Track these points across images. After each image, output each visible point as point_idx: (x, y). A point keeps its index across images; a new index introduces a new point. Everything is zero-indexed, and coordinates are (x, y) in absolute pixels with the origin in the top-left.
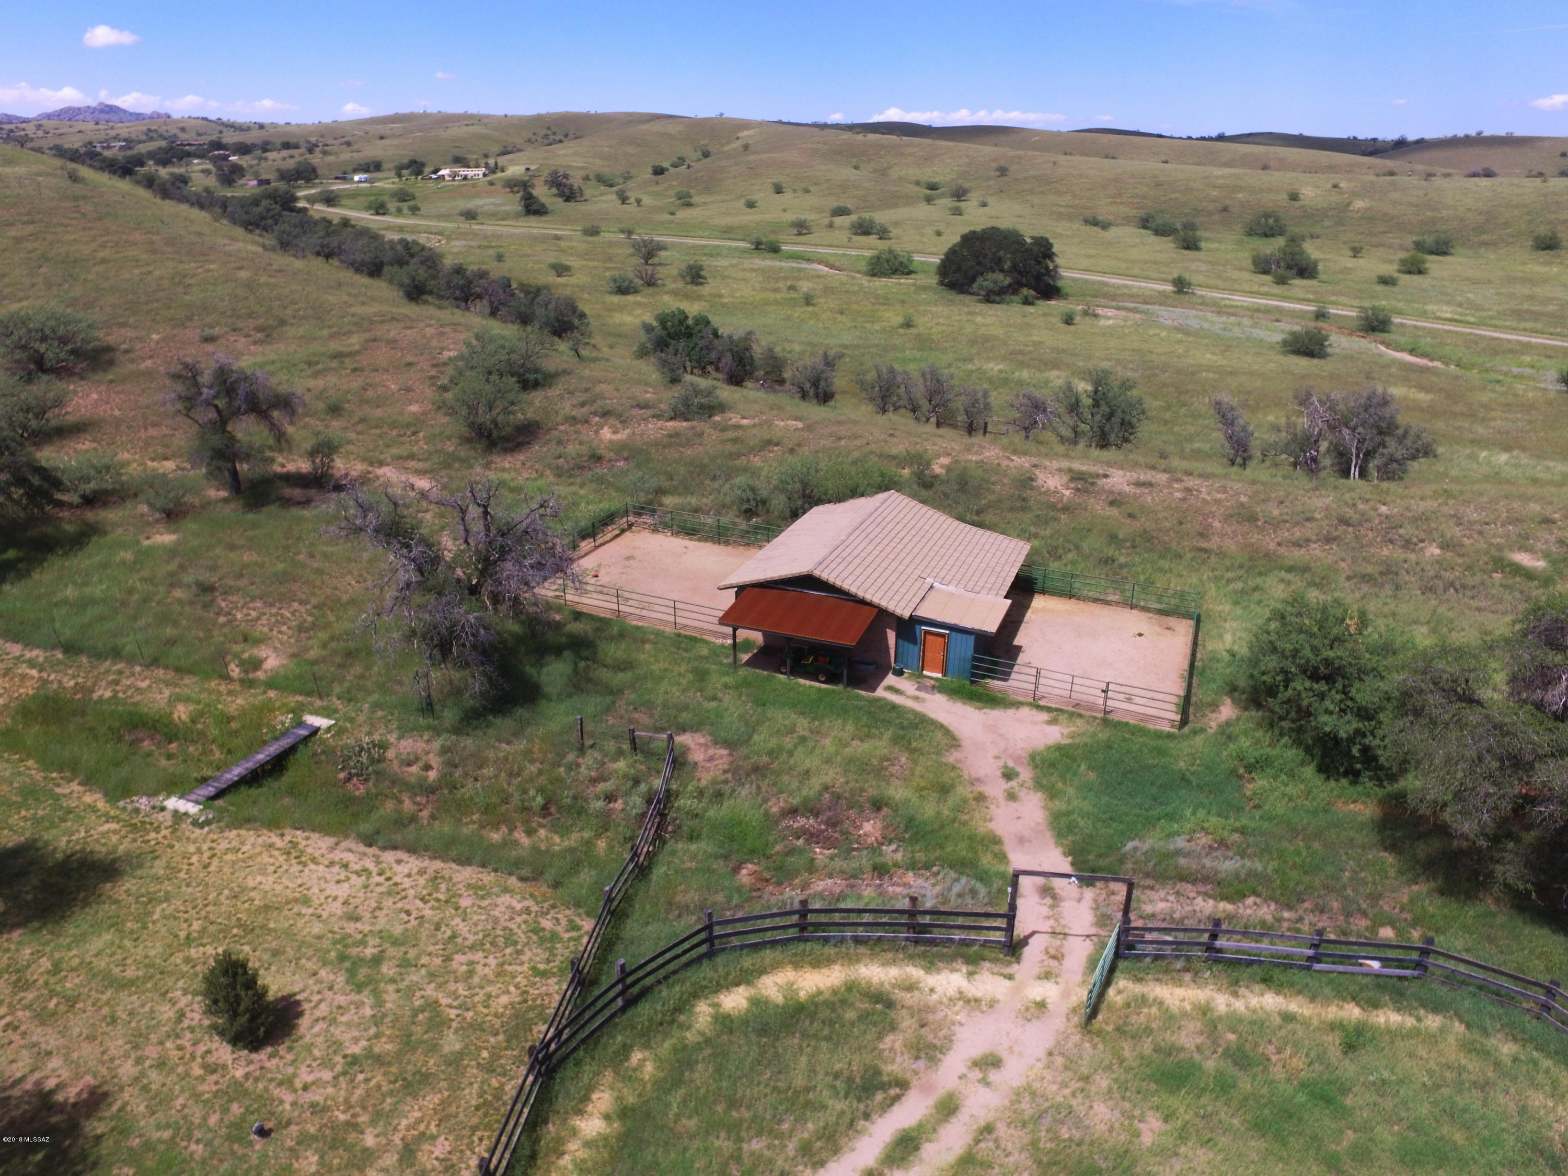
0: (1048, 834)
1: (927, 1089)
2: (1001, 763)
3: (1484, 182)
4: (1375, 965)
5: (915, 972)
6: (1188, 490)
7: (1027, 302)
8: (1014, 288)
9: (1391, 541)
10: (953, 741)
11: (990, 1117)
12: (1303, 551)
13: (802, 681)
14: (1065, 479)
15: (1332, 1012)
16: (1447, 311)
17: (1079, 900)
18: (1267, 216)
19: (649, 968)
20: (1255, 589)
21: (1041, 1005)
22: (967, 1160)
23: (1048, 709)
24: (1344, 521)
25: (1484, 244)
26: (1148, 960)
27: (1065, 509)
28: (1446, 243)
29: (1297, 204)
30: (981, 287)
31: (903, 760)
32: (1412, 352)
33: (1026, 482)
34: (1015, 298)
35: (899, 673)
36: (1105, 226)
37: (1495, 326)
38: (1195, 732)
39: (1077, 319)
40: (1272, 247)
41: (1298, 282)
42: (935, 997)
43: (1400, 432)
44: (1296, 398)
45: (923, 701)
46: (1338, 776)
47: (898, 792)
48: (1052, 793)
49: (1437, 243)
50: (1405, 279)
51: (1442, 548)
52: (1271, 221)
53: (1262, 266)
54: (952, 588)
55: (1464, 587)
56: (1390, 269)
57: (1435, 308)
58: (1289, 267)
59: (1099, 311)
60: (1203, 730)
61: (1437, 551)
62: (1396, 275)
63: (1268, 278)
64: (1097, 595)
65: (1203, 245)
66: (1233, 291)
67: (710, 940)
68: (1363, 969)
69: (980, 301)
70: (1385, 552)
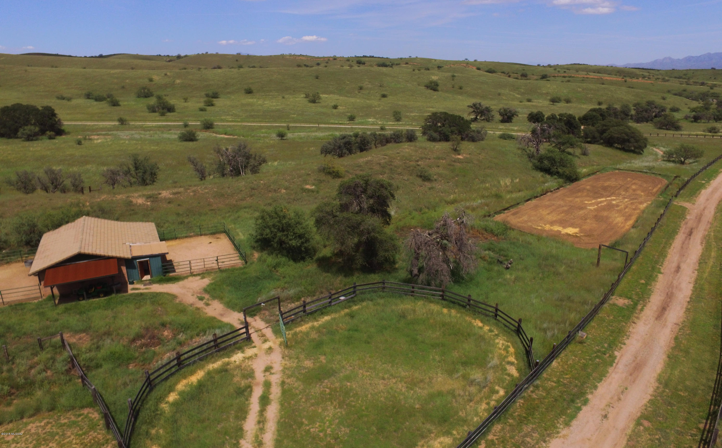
0: (229, 310)
1: (257, 384)
2: (195, 296)
3: (219, 71)
4: (342, 298)
5: (226, 360)
6: (194, 191)
7: (50, 138)
8: (43, 132)
9: (270, 191)
10: (174, 297)
11: (281, 379)
12: (245, 202)
13: (95, 300)
14: (144, 199)
15: (343, 313)
16: (229, 118)
17: (255, 321)
18: (144, 88)
19: (138, 399)
20: (238, 217)
21: (270, 348)
22: (284, 392)
23: (199, 275)
24: (253, 189)
25: (229, 93)
26: (290, 322)
27: (152, 209)
28: (217, 93)
29: (153, 83)
30: (23, 134)
31: (160, 309)
32: (225, 134)
33: (130, 203)
34: (44, 137)
35: (132, 283)
36: (69, 99)
37: (247, 121)
38: (251, 264)
39: (83, 142)
40: (153, 101)
41: (169, 114)
42: (237, 363)
43: (253, 156)
44: (215, 151)
45: (150, 288)
46: (299, 261)
47: (166, 319)
48: (220, 299)
49: (213, 94)
50: (209, 108)
51: (285, 189)
52: (146, 91)
53: (152, 109)
54: (138, 244)
55: (298, 199)
56: (202, 105)
57: (225, 117)
58: (163, 109)
59: (92, 137)
60: (253, 263)
61: (285, 191)
62: (205, 107)
63: (157, 114)
64: (185, 235)
65: (121, 103)
66: (145, 121)
67: (150, 384)
68: (340, 301)
69: (24, 141)
70: (270, 195)
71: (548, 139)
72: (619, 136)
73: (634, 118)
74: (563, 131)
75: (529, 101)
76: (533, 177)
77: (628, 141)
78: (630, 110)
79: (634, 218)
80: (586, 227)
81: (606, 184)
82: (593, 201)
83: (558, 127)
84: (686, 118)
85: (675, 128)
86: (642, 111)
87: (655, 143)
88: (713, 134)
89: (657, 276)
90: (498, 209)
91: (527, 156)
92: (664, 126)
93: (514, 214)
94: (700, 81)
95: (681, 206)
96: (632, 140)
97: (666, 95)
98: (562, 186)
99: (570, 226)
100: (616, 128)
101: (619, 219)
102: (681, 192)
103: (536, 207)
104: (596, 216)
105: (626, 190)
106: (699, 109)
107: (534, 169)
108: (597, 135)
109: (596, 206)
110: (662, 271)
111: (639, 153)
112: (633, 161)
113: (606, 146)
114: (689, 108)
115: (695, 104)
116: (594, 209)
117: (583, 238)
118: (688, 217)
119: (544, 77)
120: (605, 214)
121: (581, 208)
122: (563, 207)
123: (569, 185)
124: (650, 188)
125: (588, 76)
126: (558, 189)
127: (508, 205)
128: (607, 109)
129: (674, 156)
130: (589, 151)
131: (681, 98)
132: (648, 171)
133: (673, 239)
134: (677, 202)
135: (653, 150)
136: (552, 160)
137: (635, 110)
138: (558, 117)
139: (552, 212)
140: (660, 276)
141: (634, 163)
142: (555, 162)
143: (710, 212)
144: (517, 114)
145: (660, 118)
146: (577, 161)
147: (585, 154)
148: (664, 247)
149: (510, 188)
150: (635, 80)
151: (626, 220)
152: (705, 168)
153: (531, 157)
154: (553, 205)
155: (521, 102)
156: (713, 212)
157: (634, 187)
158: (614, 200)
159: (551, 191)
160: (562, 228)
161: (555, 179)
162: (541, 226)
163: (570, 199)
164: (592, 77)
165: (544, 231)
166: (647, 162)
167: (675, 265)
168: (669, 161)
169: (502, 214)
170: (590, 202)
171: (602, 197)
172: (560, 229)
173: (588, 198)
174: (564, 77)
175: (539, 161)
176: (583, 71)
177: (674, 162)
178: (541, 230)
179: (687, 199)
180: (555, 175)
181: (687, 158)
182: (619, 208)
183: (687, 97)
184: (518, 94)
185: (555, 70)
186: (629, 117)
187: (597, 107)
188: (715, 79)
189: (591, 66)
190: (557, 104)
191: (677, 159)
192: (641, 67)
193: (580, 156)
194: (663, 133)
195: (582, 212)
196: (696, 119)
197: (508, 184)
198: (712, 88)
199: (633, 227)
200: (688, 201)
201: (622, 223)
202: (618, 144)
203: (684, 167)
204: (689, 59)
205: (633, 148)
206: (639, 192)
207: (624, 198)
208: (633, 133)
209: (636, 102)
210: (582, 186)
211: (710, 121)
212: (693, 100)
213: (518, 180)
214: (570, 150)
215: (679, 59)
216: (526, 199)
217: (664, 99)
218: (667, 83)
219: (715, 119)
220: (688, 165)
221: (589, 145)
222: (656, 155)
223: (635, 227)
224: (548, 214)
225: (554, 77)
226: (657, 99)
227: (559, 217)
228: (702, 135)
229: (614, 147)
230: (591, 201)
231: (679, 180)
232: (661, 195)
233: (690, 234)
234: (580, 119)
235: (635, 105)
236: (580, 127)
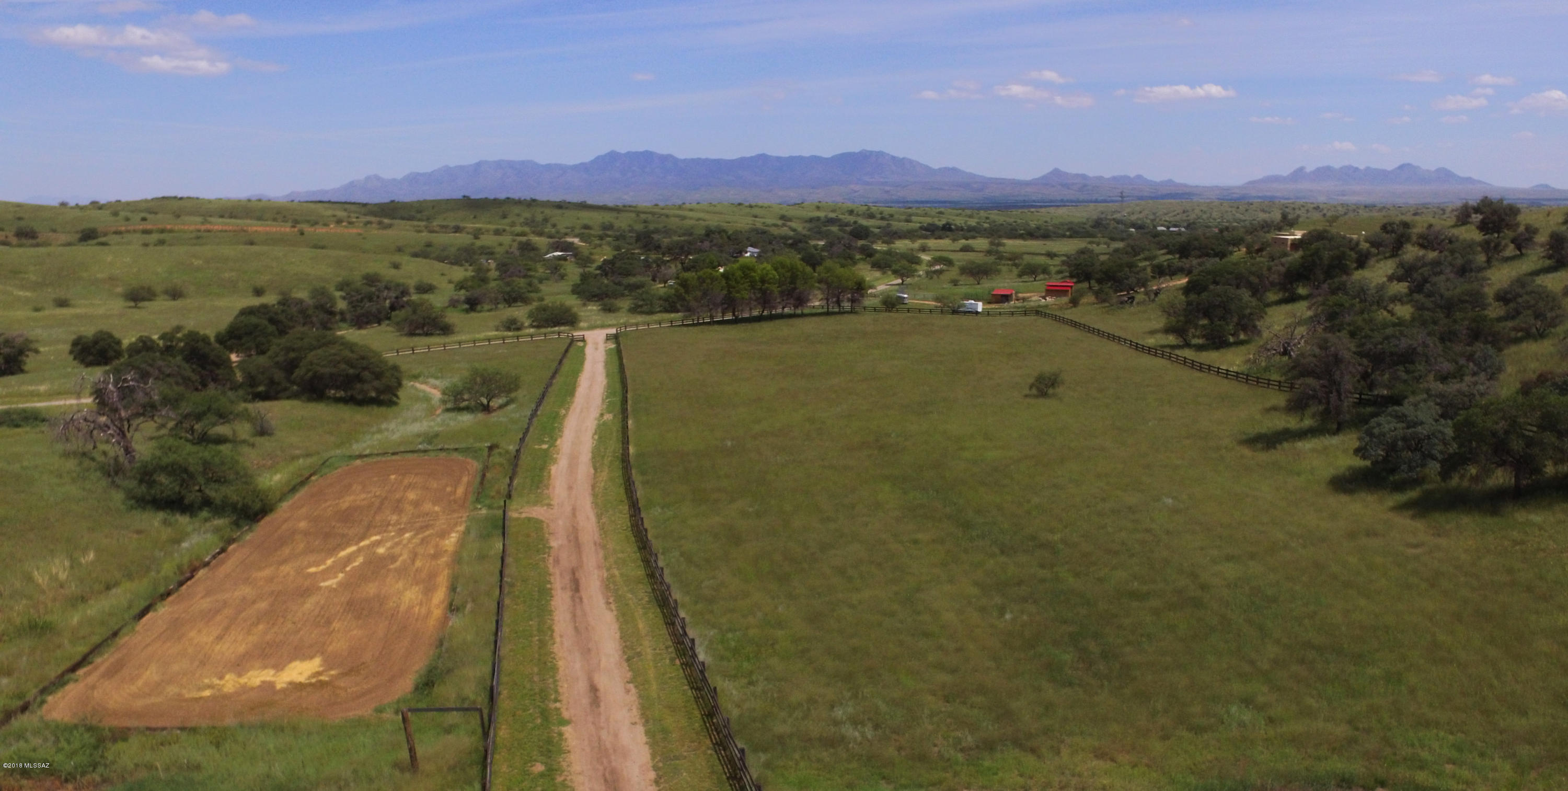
71: (149, 409)
72: (334, 370)
73: (348, 316)
74: (186, 381)
75: (62, 303)
76: (139, 532)
77: (358, 378)
78: (332, 299)
79: (443, 581)
80: (339, 645)
81: (346, 502)
82: (329, 562)
83: (168, 371)
84: (453, 304)
85: (442, 329)
86: (362, 300)
87: (415, 372)
88: (516, 333)
89: (561, 734)
90: (52, 672)
91: (98, 474)
92: (417, 328)
93: (110, 674)
94: (453, 224)
95: (529, 519)
96: (366, 375)
97: (397, 258)
98: (231, 541)
99: (292, 659)
100: (320, 351)
101: (411, 595)
102: (515, 482)
103: (176, 628)
104: (350, 603)
105: (397, 508)
106: (470, 284)
107: (132, 508)
108: (279, 375)
109: (341, 575)
110: (566, 715)
111: (391, 403)
112: (384, 426)
113: (310, 400)
114: (450, 282)
115: (460, 273)
116: (340, 584)
117: (342, 683)
118: (554, 543)
119: (88, 236)
120: (371, 589)
121: (305, 592)
122: (254, 602)
123: (250, 530)
124: (449, 489)
125: (208, 227)
126: (223, 550)
127: (82, 649)
128: (279, 303)
129: (466, 396)
130: (273, 423)
131: (428, 261)
132: (430, 447)
133: (550, 612)
134: (517, 510)
135: (416, 389)
136: (179, 471)
137: (344, 298)
138: (161, 343)
139: (227, 629)
140: (568, 730)
141: (387, 430)
142: (192, 476)
143: (588, 518)
144: (33, 346)
145: (403, 311)
146: (249, 458)
147: (263, 431)
148: (543, 644)
149: (73, 588)
150: (321, 230)
151: (429, 590)
152: (534, 414)
153: (113, 471)
154: (225, 604)
155: (37, 310)
156: (593, 519)
157: (412, 496)
158: (378, 543)
159: (207, 564)
160: (272, 672)
161: (206, 520)
162: (210, 687)
163: (267, 572)
164: (220, 228)
165: (222, 698)
166: (415, 420)
167: (582, 686)
168: (460, 410)
169: (70, 687)
170: (322, 567)
171: (348, 544)
172: (267, 675)
173: (312, 558)
174: (146, 232)
175: (141, 481)
176: (191, 213)
177: (467, 409)
178: (213, 698)
179: (532, 496)
180: (200, 509)
181: (493, 397)
182: (398, 563)
183: (441, 259)
184: (22, 287)
185: (116, 214)
186: (338, 317)
187: (256, 302)
188: (475, 217)
189: (210, 201)
190: (146, 304)
191: (473, 403)
192: (325, 199)
193: (252, 440)
194: (421, 343)
195: (310, 604)
196: (473, 304)
197: (63, 576)
198: (476, 237)
199: (453, 608)
200: (536, 503)
201: (421, 604)
202: (337, 388)
203: (494, 417)
204: (413, 179)
205: (373, 394)
206: (427, 506)
207: (401, 532)
208: (363, 358)
209: (340, 279)
210: (284, 527)
211: (499, 306)
212: (452, 264)
213: (91, 556)
214: (222, 430)
215: (394, 180)
216: (136, 610)
217: (396, 266)
218: (389, 232)
219: (505, 300)
220: (500, 413)
221: (267, 404)
222: (427, 399)
223: (458, 609)
224: (220, 638)
225: (116, 233)
226: (380, 267)
227: (253, 639)
228: (497, 338)
229: (329, 398)
230: (323, 561)
231: (500, 454)
232: (478, 500)
233: (576, 586)
234: (221, 339)
235: (340, 287)
236: (229, 359)
